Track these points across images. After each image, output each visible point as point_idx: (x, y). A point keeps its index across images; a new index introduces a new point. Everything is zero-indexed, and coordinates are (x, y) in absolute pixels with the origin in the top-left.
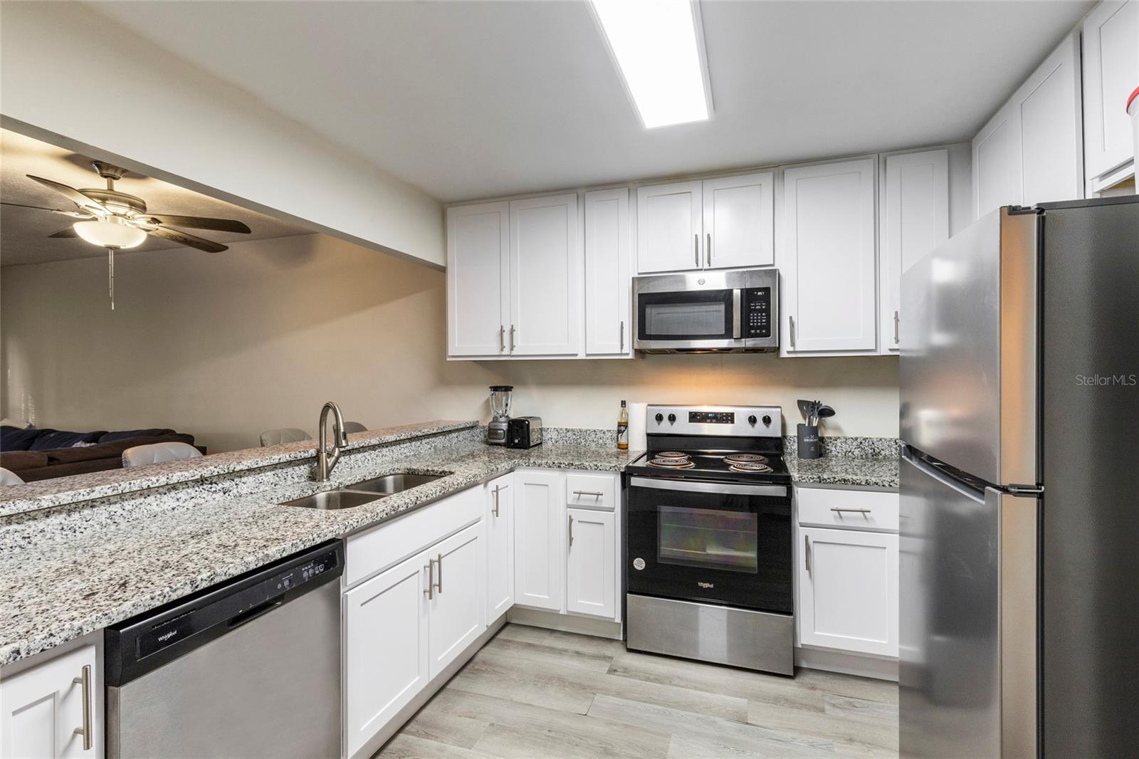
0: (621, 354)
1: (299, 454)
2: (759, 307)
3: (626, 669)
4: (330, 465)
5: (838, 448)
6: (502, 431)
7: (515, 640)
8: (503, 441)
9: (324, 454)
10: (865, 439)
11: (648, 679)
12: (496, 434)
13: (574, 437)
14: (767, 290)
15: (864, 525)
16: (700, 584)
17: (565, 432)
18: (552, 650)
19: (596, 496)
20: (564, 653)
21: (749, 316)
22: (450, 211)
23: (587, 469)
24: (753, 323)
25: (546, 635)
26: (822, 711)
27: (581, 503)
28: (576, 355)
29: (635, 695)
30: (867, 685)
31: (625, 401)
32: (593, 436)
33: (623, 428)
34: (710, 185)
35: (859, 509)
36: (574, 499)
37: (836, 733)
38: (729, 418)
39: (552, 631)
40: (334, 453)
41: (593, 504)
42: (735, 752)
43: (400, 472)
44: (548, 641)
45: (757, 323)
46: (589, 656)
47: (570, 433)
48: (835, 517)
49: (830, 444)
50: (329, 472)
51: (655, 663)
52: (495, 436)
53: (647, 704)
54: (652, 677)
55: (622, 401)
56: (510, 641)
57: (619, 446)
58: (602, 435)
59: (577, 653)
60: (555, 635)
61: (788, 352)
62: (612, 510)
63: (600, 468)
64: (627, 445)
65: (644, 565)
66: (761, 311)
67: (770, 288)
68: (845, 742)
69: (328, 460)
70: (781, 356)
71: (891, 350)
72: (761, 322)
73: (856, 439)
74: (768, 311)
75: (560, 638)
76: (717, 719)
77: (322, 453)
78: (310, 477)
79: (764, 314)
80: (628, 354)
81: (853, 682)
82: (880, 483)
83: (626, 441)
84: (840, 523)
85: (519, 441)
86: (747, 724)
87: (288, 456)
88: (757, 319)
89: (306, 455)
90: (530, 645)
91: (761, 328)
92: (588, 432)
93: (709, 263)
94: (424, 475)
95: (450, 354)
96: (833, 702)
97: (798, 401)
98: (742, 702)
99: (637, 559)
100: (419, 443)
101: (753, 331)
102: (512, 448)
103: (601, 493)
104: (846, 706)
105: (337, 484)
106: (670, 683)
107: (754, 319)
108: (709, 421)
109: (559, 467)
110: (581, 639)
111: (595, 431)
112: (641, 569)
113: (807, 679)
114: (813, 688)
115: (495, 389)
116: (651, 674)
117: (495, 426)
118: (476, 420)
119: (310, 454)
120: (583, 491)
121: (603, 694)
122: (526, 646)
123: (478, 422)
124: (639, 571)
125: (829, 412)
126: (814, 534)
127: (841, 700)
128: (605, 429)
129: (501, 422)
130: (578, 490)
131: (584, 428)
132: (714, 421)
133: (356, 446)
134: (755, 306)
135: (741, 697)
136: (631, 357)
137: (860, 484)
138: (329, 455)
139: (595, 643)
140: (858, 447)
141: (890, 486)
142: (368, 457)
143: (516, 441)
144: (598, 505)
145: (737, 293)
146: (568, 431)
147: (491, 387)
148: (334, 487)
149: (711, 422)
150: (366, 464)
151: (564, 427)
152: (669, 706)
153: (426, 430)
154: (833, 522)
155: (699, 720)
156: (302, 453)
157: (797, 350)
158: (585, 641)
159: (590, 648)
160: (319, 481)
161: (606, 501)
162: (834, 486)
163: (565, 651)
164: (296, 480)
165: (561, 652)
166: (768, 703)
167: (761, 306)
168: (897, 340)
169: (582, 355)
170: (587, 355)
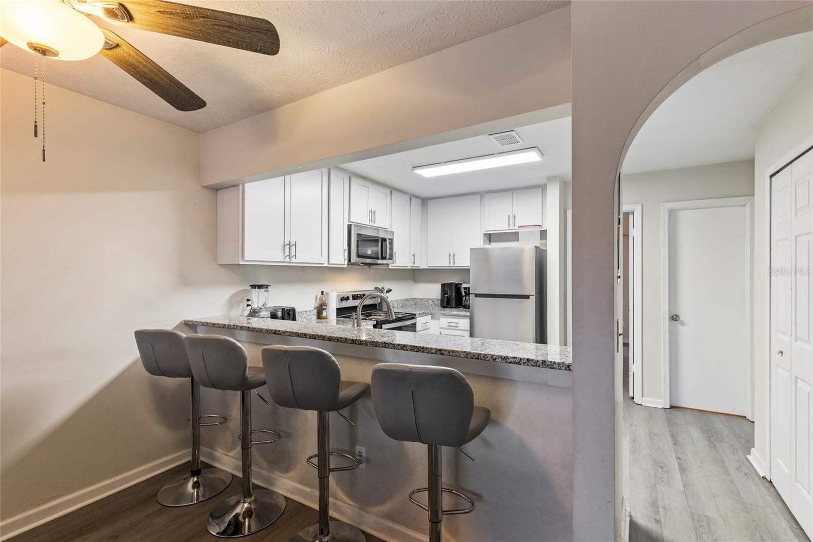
2: (390, 247)
10: (399, 300)
21: (388, 250)
31: (324, 292)
55: (322, 292)
64: (327, 316)
67: (392, 239)
70: (389, 268)
72: (390, 253)
73: (397, 300)
74: (392, 249)
83: (326, 314)
91: (390, 256)
95: (246, 259)
108: (358, 298)
125: (389, 291)
128: (309, 309)
132: (360, 298)
147: (251, 286)
168: (414, 263)
169: (326, 265)
170: (329, 264)
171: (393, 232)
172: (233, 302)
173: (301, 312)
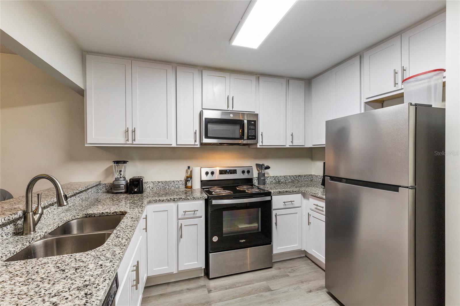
0: (195, 145)
1: (11, 217)
2: (252, 128)
3: (215, 288)
4: (36, 219)
5: (268, 180)
6: (123, 186)
7: (151, 295)
8: (123, 191)
9: (31, 213)
10: (276, 177)
11: (226, 289)
12: (120, 187)
13: (163, 185)
14: (255, 121)
15: (292, 206)
16: (240, 241)
17: (157, 183)
18: (175, 293)
19: (194, 212)
20: (182, 292)
21: (249, 131)
22: (88, 57)
23: (189, 199)
24: (250, 134)
25: (166, 287)
26: (288, 276)
27: (186, 216)
28: (171, 145)
29: (227, 298)
30: (292, 262)
31: (190, 167)
32: (173, 184)
33: (189, 179)
34: (233, 76)
35: (290, 201)
36: (182, 215)
37: (297, 282)
38: (234, 172)
39: (168, 284)
40: (38, 211)
41: (192, 216)
42: (277, 303)
43: (79, 217)
44: (170, 289)
45: (252, 134)
46: (195, 288)
47: (160, 183)
48: (283, 205)
49: (266, 179)
50: (35, 224)
51: (224, 280)
52: (119, 189)
53: (234, 299)
54: (227, 287)
55: (188, 167)
56: (149, 297)
57: (186, 187)
58: (177, 183)
59: (188, 289)
60: (171, 285)
61: (260, 146)
62: (201, 217)
63: (196, 198)
64: (192, 186)
65: (217, 239)
66: (253, 129)
67: (256, 121)
68: (301, 284)
69: (35, 217)
70: (258, 147)
71: (290, 146)
72: (253, 134)
73: (274, 177)
74: (255, 129)
75: (174, 285)
76: (262, 293)
77: (29, 213)
78: (14, 233)
79: (254, 131)
80: (197, 145)
81: (288, 262)
82: (296, 191)
83: (191, 185)
84: (285, 207)
85: (137, 190)
86: (272, 291)
87: (3, 220)
88: (252, 133)
89: (16, 216)
90: (161, 295)
91: (253, 136)
92: (170, 182)
93: (233, 108)
94: (99, 216)
95: (88, 142)
96: (288, 271)
97: (256, 164)
98: (264, 283)
99: (214, 237)
100: (75, 197)
101: (250, 137)
102: (133, 194)
103: (196, 210)
104: (292, 271)
105: (44, 234)
106: (236, 287)
107: (250, 132)
108: (227, 173)
109: (174, 200)
110: (185, 282)
111: (173, 181)
112: (216, 241)
113: (276, 266)
114: (280, 269)
115: (117, 162)
116: (226, 286)
117: (118, 183)
118: (99, 181)
119: (18, 215)
120: (187, 211)
121: (214, 303)
122: (159, 296)
123: (100, 181)
124: (215, 242)
125: (268, 168)
126: (279, 212)
127: (290, 270)
128: (179, 180)
129: (121, 181)
130: (185, 211)
131: (168, 180)
132: (229, 173)
133: (47, 204)
134: (251, 127)
135: (263, 281)
136: (198, 146)
137: (291, 192)
138: (35, 213)
139: (192, 281)
140: (274, 179)
141: (299, 192)
142: (50, 211)
143: (136, 190)
144: (195, 216)
145: (246, 122)
146: (159, 182)
147: (113, 162)
148: (42, 236)
149: (228, 174)
150: (49, 216)
151: (157, 181)
152: (243, 296)
153: (80, 189)
154: (283, 207)
155: (257, 297)
156: (13, 215)
157: (263, 145)
158: (187, 282)
159: (192, 285)
160: (26, 234)
161: (198, 214)
162: (283, 194)
163: (182, 290)
164: (5, 237)
165: (180, 292)
166: (272, 280)
167: (253, 127)
168: (292, 142)
169: (174, 145)
170: (177, 145)
171: (257, 115)
172: (108, 172)
173: (169, 182)
